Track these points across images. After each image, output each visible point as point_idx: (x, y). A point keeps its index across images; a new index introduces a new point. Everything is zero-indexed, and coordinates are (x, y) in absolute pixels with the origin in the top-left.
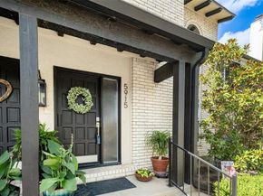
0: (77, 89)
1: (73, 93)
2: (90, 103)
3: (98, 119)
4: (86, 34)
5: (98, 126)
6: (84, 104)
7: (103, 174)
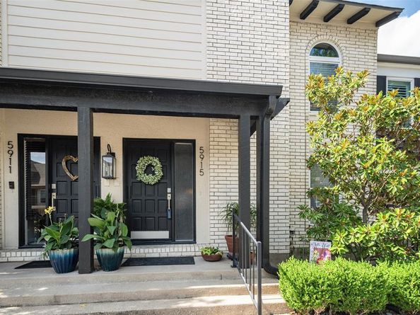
0: (146, 158)
1: (142, 163)
2: (159, 173)
3: (169, 190)
4: (130, 110)
5: (169, 198)
6: (154, 174)
7: (168, 250)
